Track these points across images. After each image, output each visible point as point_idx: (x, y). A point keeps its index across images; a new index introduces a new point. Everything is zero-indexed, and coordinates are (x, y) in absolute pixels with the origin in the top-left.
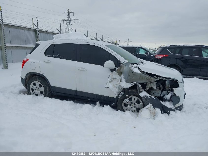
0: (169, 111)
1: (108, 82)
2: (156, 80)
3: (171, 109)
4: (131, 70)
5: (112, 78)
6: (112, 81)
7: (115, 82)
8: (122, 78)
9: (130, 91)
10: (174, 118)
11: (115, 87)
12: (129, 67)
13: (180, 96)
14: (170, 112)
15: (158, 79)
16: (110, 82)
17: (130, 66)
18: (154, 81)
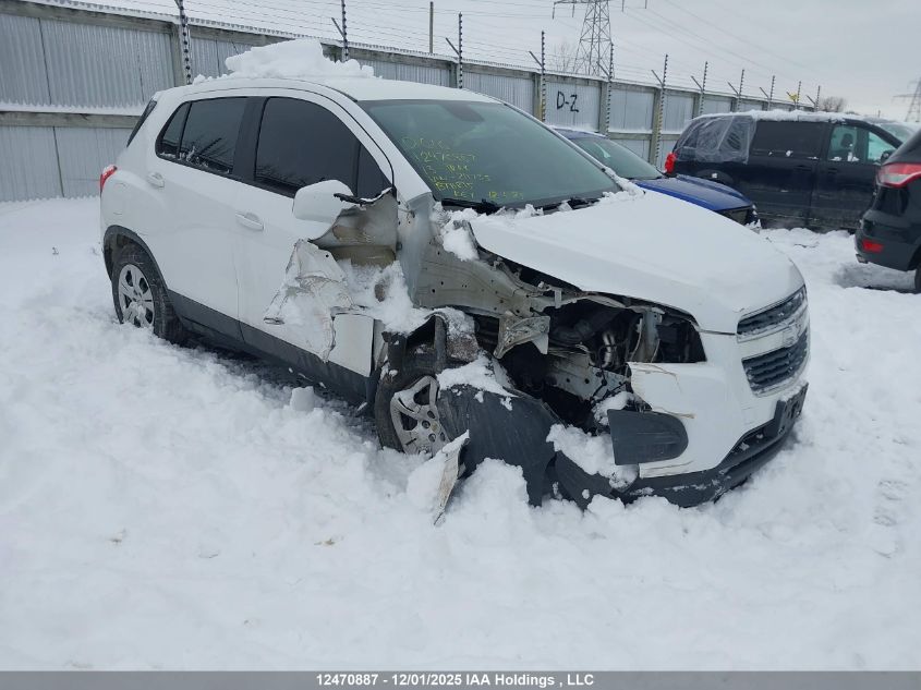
0: (586, 494)
1: (283, 291)
2: (546, 303)
3: (600, 485)
4: (436, 242)
5: (307, 275)
6: (305, 289)
7: (328, 297)
8: (388, 278)
9: (419, 351)
10: (604, 538)
11: (322, 320)
12: (430, 222)
13: (691, 416)
14: (590, 500)
15: (559, 301)
16: (291, 292)
17: (435, 217)
18: (531, 310)
